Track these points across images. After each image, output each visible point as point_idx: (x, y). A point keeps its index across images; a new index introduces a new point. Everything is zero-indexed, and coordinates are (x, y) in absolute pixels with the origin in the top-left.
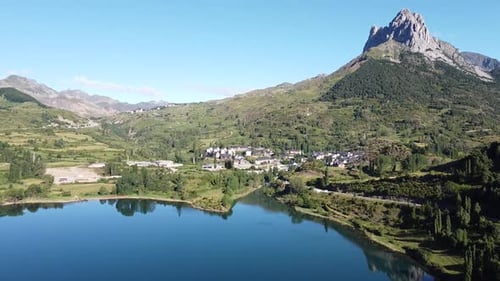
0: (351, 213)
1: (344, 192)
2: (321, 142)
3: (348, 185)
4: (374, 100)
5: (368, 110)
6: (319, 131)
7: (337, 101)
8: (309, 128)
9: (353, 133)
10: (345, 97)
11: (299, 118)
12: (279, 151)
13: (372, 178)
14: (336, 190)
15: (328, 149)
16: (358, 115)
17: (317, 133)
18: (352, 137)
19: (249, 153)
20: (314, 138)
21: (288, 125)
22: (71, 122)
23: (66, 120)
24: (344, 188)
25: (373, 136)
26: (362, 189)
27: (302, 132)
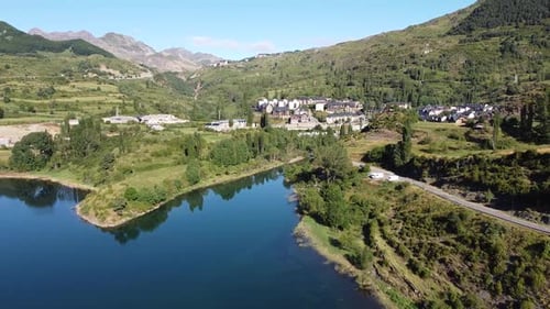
0: (436, 269)
1: (438, 184)
2: (442, 91)
3: (452, 164)
4: (537, 28)
5: (525, 42)
6: (440, 74)
7: (474, 33)
8: (425, 70)
9: (497, 77)
10: (488, 27)
11: (412, 57)
12: (373, 104)
13: (524, 147)
14: (418, 177)
15: (451, 101)
16: (506, 49)
17: (437, 78)
18: (494, 81)
19: (320, 107)
20: (431, 86)
21: (394, 68)
22: (117, 73)
23: (111, 71)
24: (440, 172)
25: (530, 80)
26: (489, 178)
27: (413, 77)
